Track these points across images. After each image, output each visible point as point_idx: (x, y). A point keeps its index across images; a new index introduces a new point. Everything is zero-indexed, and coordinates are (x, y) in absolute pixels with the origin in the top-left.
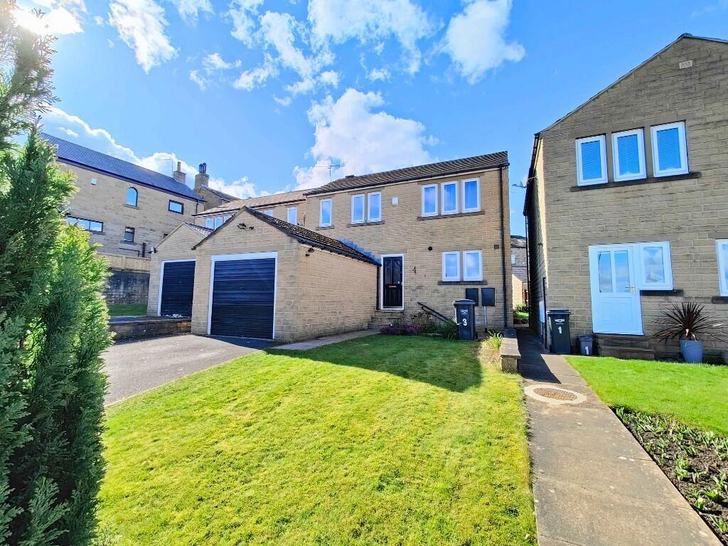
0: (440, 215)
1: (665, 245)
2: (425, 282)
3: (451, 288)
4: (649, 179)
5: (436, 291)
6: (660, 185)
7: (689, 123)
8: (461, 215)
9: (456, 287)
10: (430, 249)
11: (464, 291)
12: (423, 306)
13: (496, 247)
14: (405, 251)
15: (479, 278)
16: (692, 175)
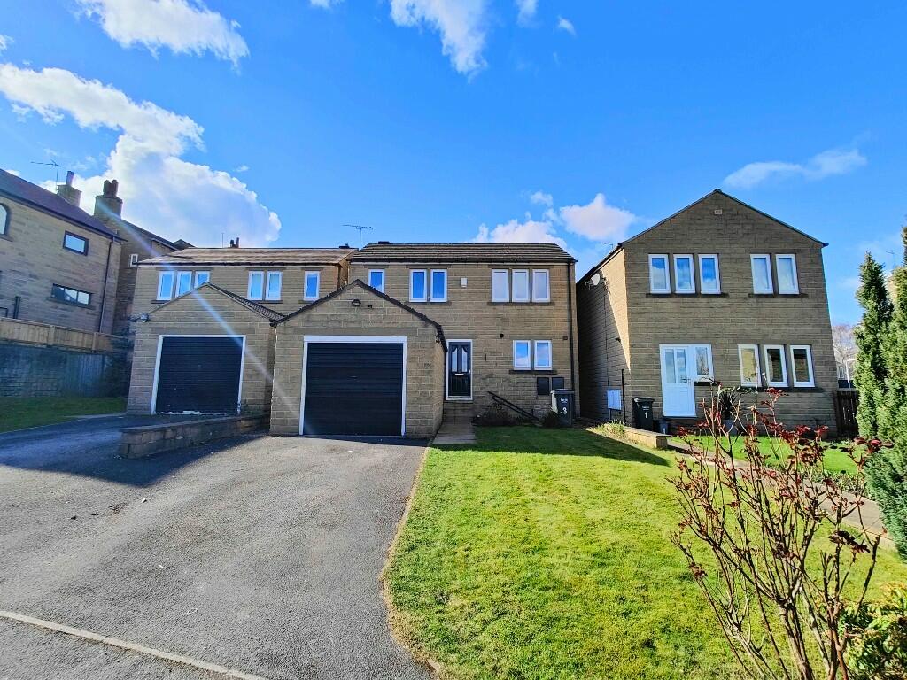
0: (511, 302)
1: (709, 347)
2: (496, 371)
3: (522, 377)
4: (697, 295)
5: (508, 380)
6: (704, 300)
7: (721, 256)
8: (531, 304)
9: (528, 375)
10: (502, 336)
11: (535, 380)
12: (493, 395)
13: (565, 338)
14: (474, 337)
15: (549, 367)
16: (723, 295)
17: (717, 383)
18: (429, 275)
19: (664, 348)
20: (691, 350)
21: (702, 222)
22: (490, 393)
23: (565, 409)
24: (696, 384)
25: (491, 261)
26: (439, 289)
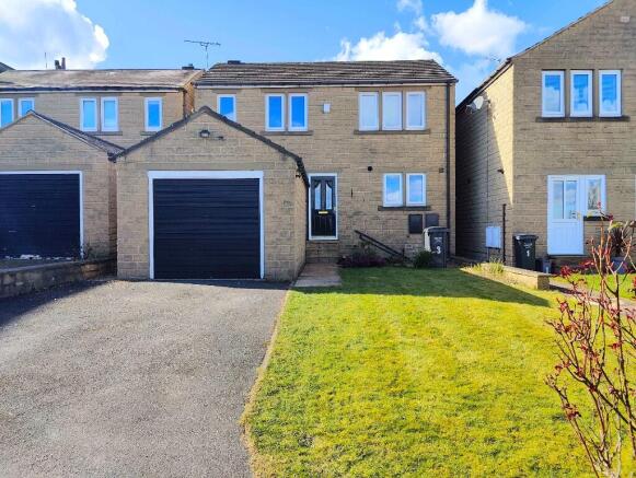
0: (380, 130)
1: (603, 177)
2: (364, 208)
3: (394, 214)
4: (595, 118)
5: (377, 218)
6: (602, 125)
7: (625, 72)
8: (403, 132)
9: (399, 212)
10: (370, 169)
11: (407, 217)
12: (361, 235)
13: (441, 171)
14: (339, 170)
15: (423, 203)
16: (623, 119)
17: (608, 218)
18: (287, 99)
19: (552, 179)
20: (584, 181)
21: (604, 31)
22: (357, 232)
23: (439, 248)
24: (586, 219)
25: (358, 83)
26: (298, 116)
